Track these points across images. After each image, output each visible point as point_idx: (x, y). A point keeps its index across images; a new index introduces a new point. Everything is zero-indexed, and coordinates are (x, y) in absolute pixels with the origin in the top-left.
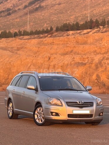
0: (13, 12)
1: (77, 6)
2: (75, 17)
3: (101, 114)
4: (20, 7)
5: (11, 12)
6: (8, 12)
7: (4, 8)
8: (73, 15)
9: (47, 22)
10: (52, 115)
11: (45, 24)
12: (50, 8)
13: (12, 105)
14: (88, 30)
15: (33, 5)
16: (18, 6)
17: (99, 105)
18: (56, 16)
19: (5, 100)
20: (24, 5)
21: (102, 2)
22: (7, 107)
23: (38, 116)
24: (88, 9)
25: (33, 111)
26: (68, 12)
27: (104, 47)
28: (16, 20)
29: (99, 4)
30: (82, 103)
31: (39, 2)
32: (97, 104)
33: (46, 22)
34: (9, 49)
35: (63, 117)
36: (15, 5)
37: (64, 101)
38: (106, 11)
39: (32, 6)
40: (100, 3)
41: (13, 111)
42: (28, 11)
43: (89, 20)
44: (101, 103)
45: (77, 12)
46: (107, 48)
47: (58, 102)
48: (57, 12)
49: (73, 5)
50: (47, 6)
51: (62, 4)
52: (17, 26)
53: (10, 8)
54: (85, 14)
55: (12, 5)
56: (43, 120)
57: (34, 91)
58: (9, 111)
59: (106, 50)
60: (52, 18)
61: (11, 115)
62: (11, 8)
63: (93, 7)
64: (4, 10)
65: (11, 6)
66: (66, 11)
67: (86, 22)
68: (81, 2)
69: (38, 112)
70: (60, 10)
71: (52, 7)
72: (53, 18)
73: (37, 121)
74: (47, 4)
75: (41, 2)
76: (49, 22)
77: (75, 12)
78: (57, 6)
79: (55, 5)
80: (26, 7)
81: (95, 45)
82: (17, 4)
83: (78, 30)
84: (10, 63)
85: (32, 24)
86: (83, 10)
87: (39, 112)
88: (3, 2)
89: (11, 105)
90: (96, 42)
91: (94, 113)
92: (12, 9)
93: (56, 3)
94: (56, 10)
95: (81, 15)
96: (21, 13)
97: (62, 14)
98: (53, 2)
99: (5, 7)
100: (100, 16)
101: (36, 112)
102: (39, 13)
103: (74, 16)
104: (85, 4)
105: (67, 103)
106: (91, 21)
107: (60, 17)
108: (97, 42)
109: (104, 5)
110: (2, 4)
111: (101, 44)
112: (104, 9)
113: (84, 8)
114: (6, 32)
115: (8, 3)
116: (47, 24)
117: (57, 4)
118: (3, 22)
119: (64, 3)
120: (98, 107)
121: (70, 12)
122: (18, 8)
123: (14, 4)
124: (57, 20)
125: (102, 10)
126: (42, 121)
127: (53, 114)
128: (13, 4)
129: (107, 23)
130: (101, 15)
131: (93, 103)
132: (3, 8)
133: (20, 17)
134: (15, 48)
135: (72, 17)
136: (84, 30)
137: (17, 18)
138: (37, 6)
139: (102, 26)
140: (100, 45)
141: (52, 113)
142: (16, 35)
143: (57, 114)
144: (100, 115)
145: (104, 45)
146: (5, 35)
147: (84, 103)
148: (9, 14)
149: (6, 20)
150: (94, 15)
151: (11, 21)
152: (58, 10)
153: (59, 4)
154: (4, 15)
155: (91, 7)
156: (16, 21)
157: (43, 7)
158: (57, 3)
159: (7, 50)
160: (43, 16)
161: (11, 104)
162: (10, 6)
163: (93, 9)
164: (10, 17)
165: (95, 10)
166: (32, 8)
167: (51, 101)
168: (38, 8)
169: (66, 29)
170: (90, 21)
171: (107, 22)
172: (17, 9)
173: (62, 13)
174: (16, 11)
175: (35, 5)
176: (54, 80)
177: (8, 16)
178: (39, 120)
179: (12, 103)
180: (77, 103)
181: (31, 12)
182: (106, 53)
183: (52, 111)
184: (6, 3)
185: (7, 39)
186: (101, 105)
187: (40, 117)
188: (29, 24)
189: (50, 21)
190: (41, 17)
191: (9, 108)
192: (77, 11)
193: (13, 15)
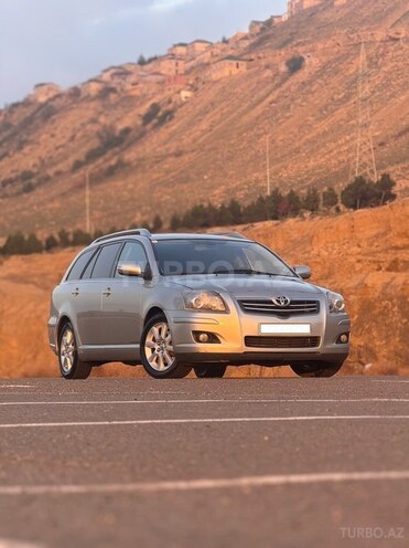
0: (39, 184)
1: (230, 158)
2: (227, 191)
3: (343, 337)
4: (61, 167)
5: (34, 181)
6: (26, 183)
7: (13, 171)
8: (220, 185)
9: (144, 208)
10: (199, 341)
11: (139, 215)
12: (151, 167)
13: (74, 337)
14: (266, 223)
15: (100, 161)
16: (55, 164)
17: (336, 311)
18: (170, 190)
19: (50, 326)
20: (71, 160)
21: (305, 144)
22: (55, 345)
23: (153, 350)
24: (264, 166)
25: (139, 339)
26: (206, 177)
27: (318, 260)
28: (50, 206)
29: (297, 151)
30: (286, 301)
31: (117, 149)
32: (331, 307)
33: (139, 207)
34: (35, 279)
35: (231, 345)
36: (46, 161)
37: (233, 299)
38: (317, 171)
39: (96, 163)
40: (299, 148)
41: (75, 354)
42: (87, 175)
43: (269, 193)
44: (343, 306)
45: (231, 177)
46: (328, 264)
47: (216, 303)
48: (173, 177)
49: (219, 156)
50: (143, 159)
51: (187, 152)
52: (53, 223)
53: (30, 172)
54: (257, 181)
55: (38, 162)
56: (171, 362)
57: (141, 281)
58: (63, 358)
59: (326, 271)
60: (159, 194)
61: (70, 367)
62: (35, 170)
63: (278, 161)
64: (13, 175)
65: (34, 166)
66: (199, 174)
67: (261, 199)
68: (241, 147)
69: (154, 340)
70: (182, 172)
71: (157, 162)
72: (162, 197)
73: (153, 364)
74: (141, 156)
75: (123, 150)
76: (149, 208)
77: (225, 175)
78: (171, 159)
79: (165, 157)
80: (78, 165)
81: (292, 256)
82: (51, 158)
83: (238, 224)
84: (39, 317)
85: (97, 214)
86: (250, 169)
87: (157, 337)
88: (11, 153)
89: (68, 337)
90: (294, 249)
91: (322, 334)
92: (38, 173)
93: (167, 150)
94: (168, 172)
95: (245, 184)
96: (64, 185)
97: (186, 182)
98: (158, 150)
99: (15, 167)
100: (300, 185)
101: (149, 340)
102: (120, 183)
103: (223, 187)
104: (253, 152)
105: (241, 302)
106: (276, 196)
107: (182, 191)
108: (298, 249)
109: (312, 151)
110: (7, 159)
111: (309, 252)
112: (312, 163)
113: (251, 164)
114: (22, 237)
115: (25, 155)
116: (143, 215)
117: (171, 155)
118: (11, 213)
119: (193, 151)
120: (333, 315)
121: (212, 178)
122: (54, 169)
123: (43, 156)
124: (174, 200)
125: (306, 167)
126: (166, 365)
127: (202, 336)
128: (40, 158)
129: (324, 199)
130: (302, 182)
131: (317, 302)
132: (9, 171)
133: (64, 195)
134: (52, 277)
135: (217, 192)
136: (255, 224)
137: (52, 200)
138: (113, 162)
139: (307, 209)
140: (306, 255)
141: (197, 333)
142: (51, 245)
143: (213, 338)
144: (339, 341)
145: (319, 255)
146: (21, 246)
147: (292, 302)
148: (29, 189)
149: (19, 207)
150: (281, 182)
151: (35, 208)
152: (175, 170)
153: (179, 154)
154: (14, 191)
155: (274, 161)
156: (51, 210)
157: (129, 164)
158: (171, 152)
159: (27, 282)
160: (132, 190)
161: (69, 334)
162: (31, 164)
163: (279, 166)
164: (32, 198)
165: (286, 168)
166: (97, 170)
167: (193, 301)
168: (116, 166)
169: (201, 221)
170: (273, 196)
171: (321, 197)
172: (51, 172)
173: (187, 180)
174: (48, 179)
175: (106, 160)
176: (198, 248)
177: (25, 195)
178: (157, 361)
179: (73, 331)
180: (271, 302)
181: (96, 179)
182: (327, 278)
183: (198, 328)
184: (18, 156)
185: (24, 257)
186: (343, 311)
187: (160, 354)
188: (91, 214)
189: (151, 205)
190: (125, 193)
191: (63, 348)
192: (231, 172)
193: (40, 191)
